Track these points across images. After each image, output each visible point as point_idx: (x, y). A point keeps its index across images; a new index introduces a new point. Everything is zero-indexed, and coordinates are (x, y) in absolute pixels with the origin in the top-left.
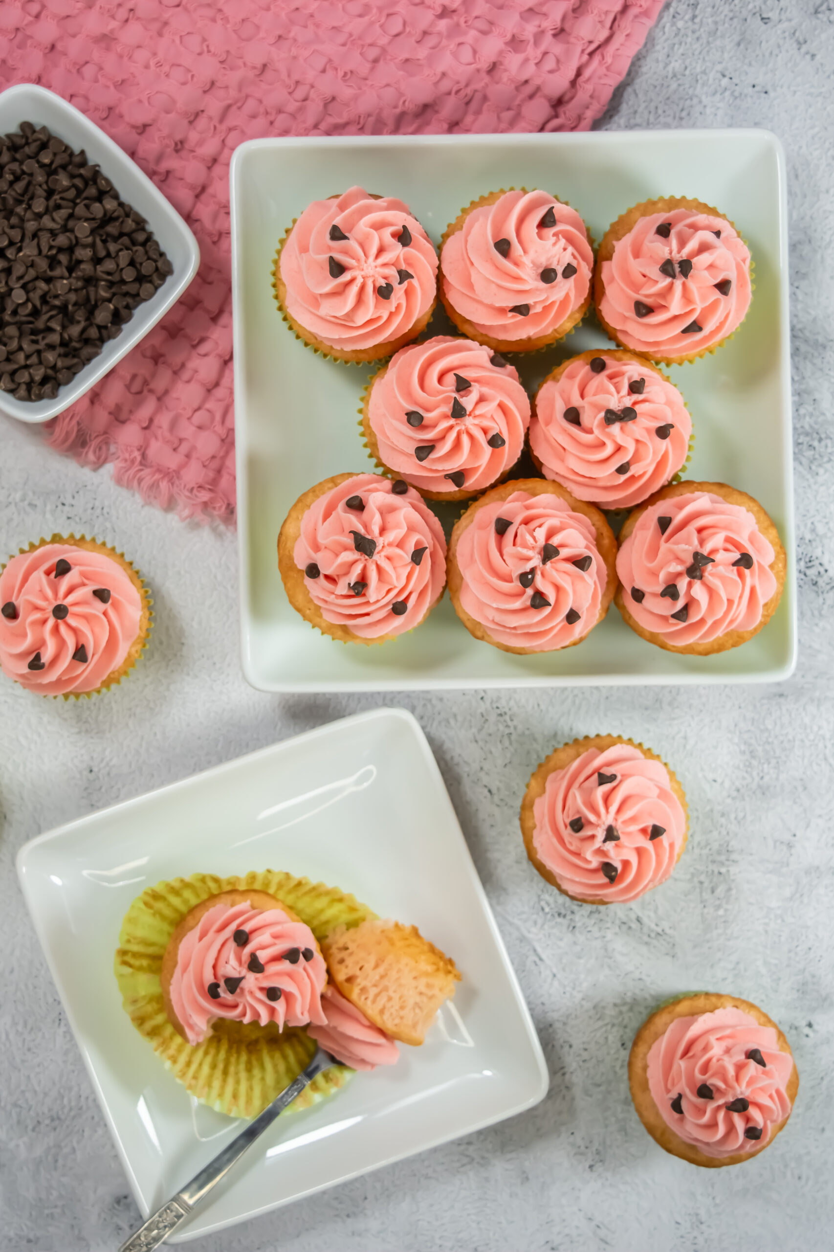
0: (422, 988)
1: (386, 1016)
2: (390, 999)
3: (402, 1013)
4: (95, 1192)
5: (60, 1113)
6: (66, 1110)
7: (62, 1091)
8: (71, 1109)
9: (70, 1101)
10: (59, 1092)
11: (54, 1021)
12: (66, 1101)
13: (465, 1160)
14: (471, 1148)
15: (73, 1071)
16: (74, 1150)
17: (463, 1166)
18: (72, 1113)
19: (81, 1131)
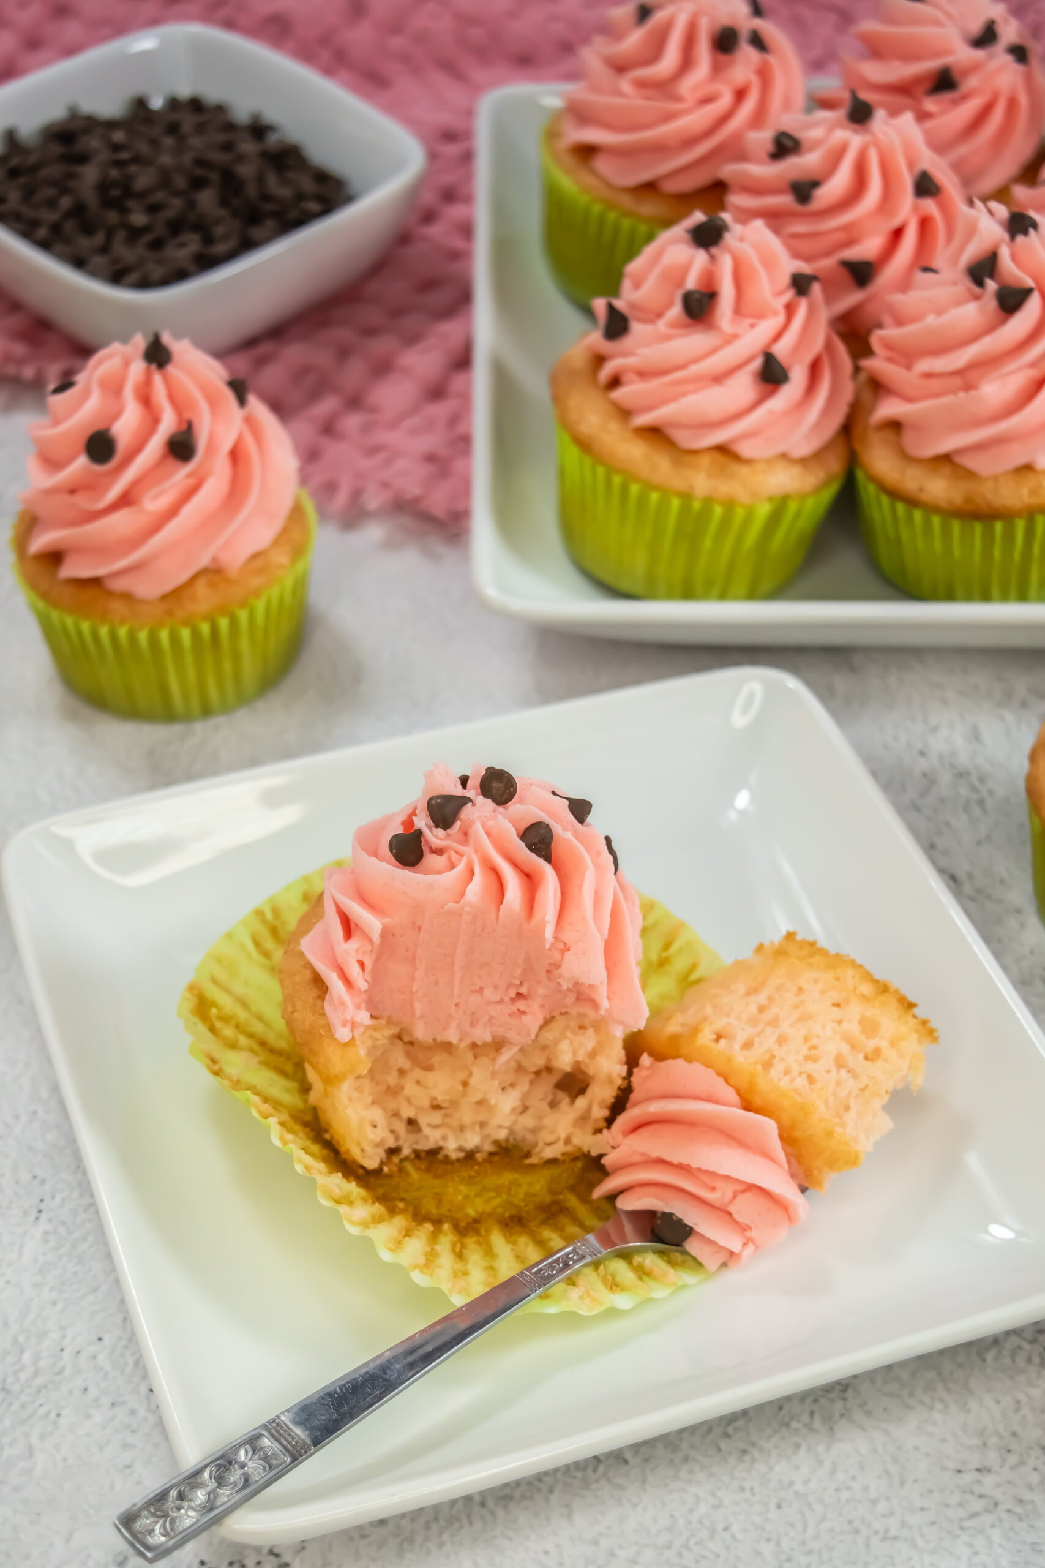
0: (852, 1027)
1: (775, 1072)
2: (781, 1040)
3: (810, 1067)
4: (68, 1539)
5: (10, 1380)
6: (23, 1376)
7: (21, 1339)
8: (37, 1373)
9: (37, 1358)
10: (15, 1341)
11: (26, 1214)
12: (27, 1357)
13: (977, 1505)
14: (988, 1480)
15: (54, 1303)
16: (30, 1451)
17: (974, 1515)
18: (39, 1381)
19: (53, 1415)
